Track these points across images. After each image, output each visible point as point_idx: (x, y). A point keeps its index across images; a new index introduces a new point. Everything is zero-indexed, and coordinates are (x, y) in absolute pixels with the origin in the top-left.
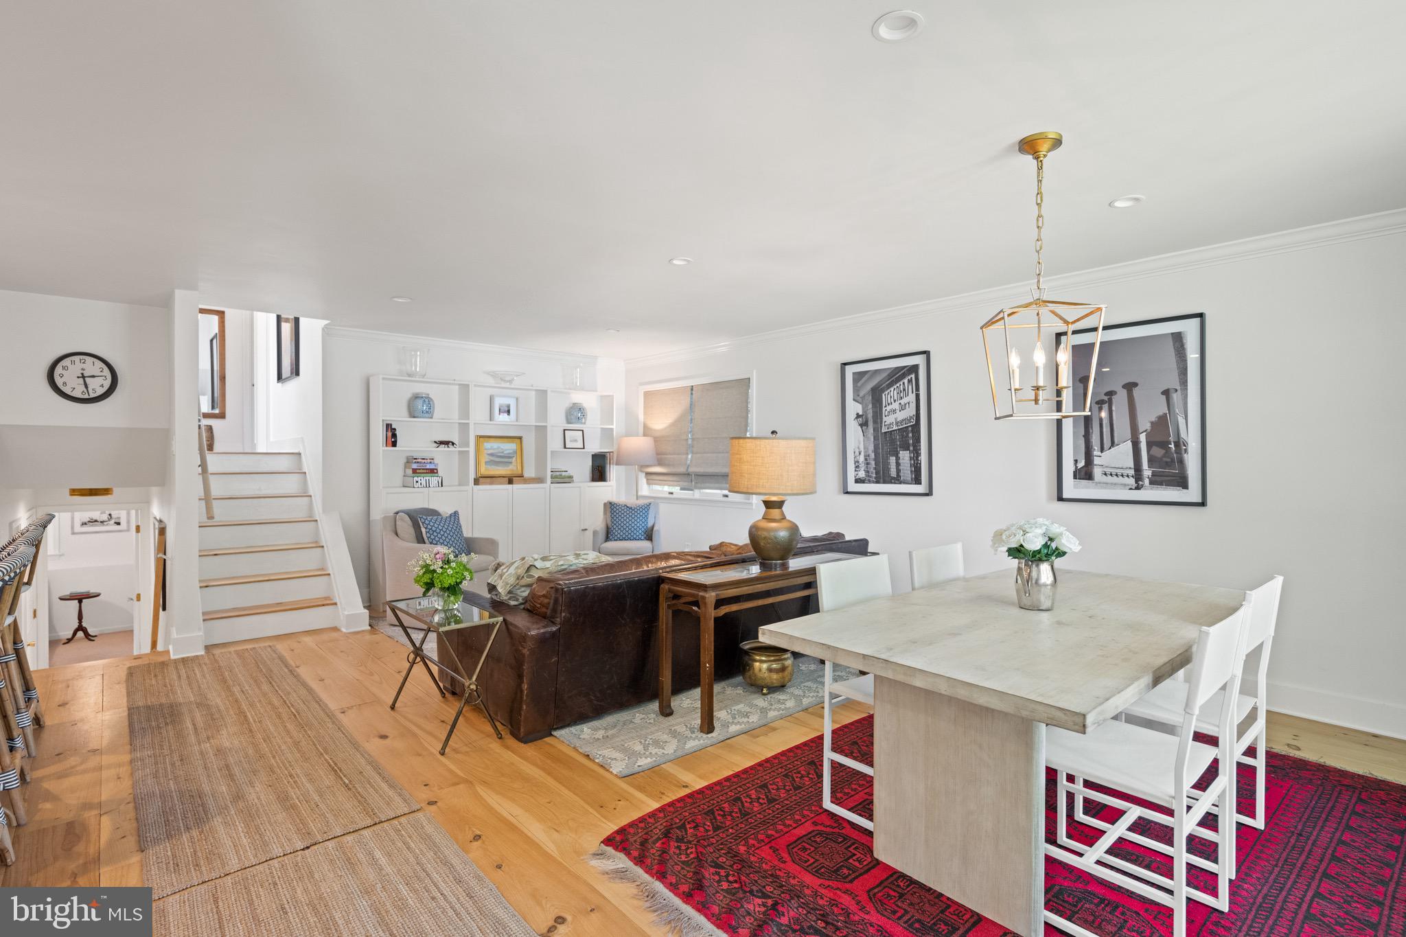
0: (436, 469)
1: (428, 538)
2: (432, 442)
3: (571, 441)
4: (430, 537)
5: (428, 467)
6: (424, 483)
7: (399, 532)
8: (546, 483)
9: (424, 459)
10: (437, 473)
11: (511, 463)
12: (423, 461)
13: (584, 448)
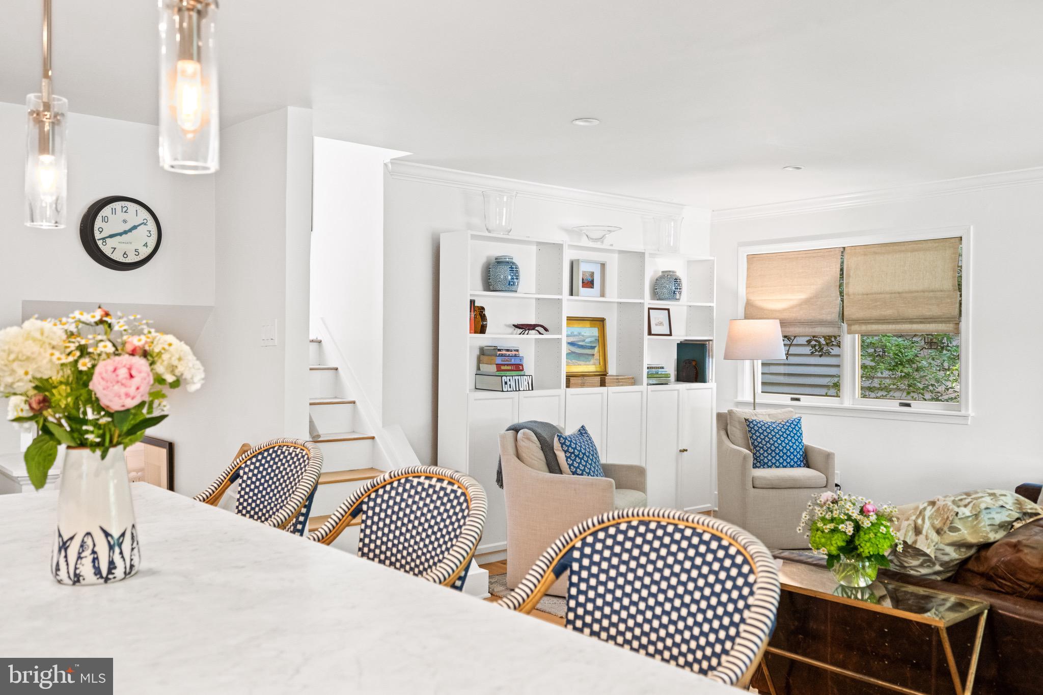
0: (522, 365)
1: (570, 465)
2: (509, 326)
3: (656, 325)
4: (572, 465)
5: (513, 362)
6: (513, 384)
7: (524, 455)
8: (642, 384)
9: (508, 350)
10: (522, 370)
11: (593, 355)
12: (508, 353)
13: (670, 335)
